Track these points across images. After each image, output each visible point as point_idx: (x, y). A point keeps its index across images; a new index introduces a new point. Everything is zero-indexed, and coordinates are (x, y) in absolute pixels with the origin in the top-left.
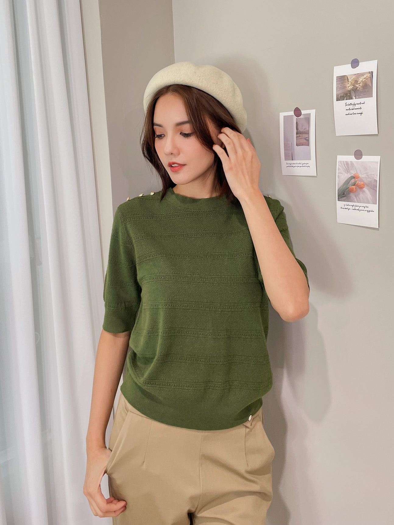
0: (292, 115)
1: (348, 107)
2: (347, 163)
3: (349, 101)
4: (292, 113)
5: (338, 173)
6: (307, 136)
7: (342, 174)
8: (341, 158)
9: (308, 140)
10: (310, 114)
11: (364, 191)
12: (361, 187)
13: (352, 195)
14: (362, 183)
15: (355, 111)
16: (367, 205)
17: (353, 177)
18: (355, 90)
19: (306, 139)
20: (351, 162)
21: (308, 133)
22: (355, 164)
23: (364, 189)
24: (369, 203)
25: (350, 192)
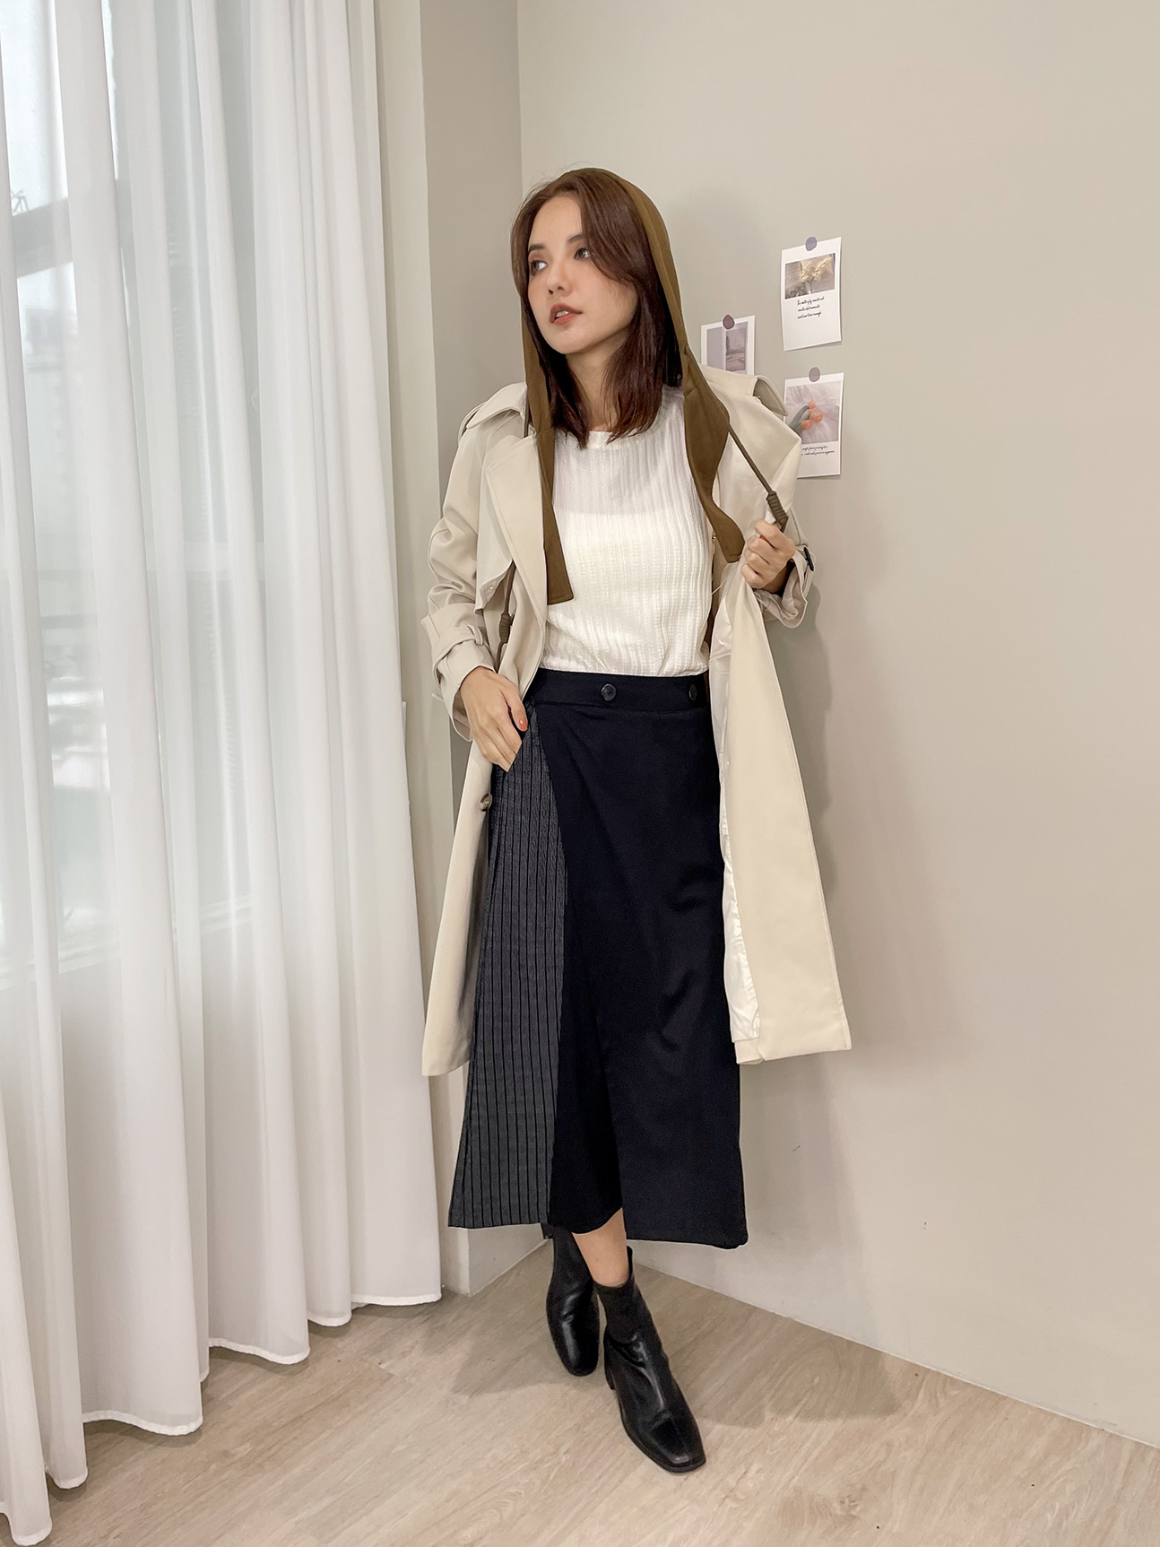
0: (721, 328)
1: (801, 307)
2: (798, 387)
3: (802, 298)
4: (721, 324)
6: (742, 355)
7: (790, 404)
8: (789, 383)
9: (743, 362)
10: (747, 323)
11: (822, 425)
12: (817, 420)
13: (808, 429)
14: (819, 414)
15: (811, 311)
16: (825, 444)
17: (807, 408)
18: (811, 281)
19: (741, 361)
20: (805, 386)
21: (743, 351)
22: (811, 390)
23: (822, 422)
24: (827, 441)
25: (806, 426)
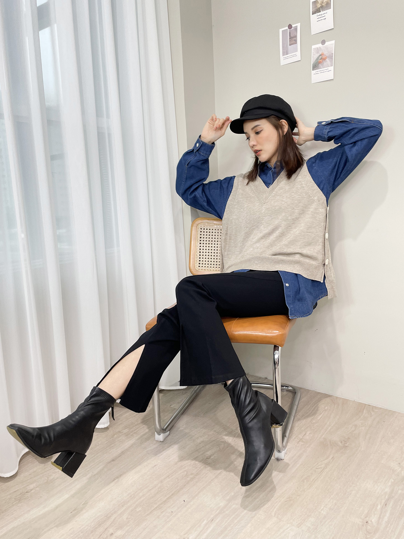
1: (318, 17)
2: (317, 48)
3: (318, 14)
4: (287, 28)
5: (313, 55)
7: (314, 55)
8: (313, 47)
9: (296, 41)
10: (297, 26)
11: (326, 61)
12: (324, 59)
13: (320, 65)
14: (325, 57)
15: (322, 18)
16: (328, 68)
17: (321, 55)
18: (322, 7)
21: (296, 37)
22: (321, 48)
23: (326, 60)
24: (329, 66)
25: (319, 63)
